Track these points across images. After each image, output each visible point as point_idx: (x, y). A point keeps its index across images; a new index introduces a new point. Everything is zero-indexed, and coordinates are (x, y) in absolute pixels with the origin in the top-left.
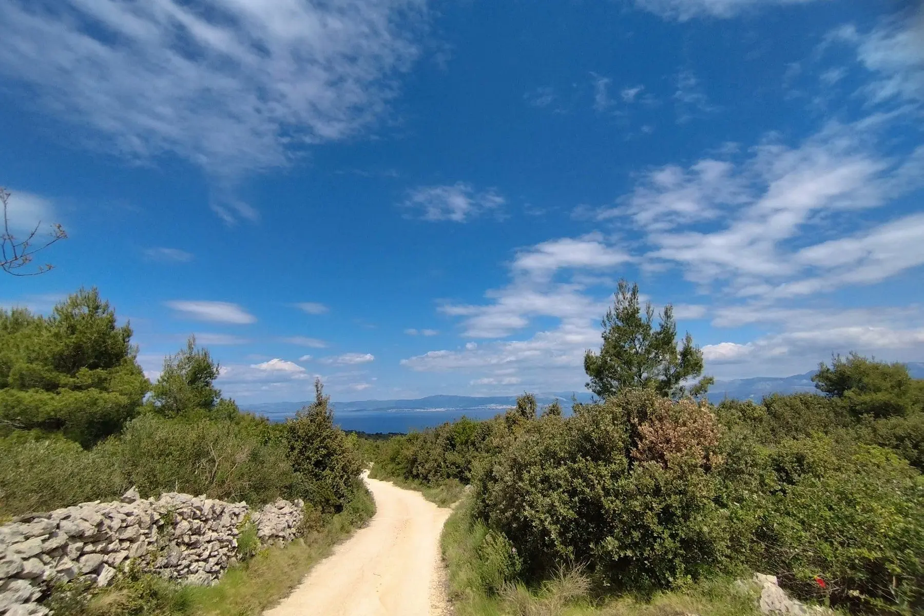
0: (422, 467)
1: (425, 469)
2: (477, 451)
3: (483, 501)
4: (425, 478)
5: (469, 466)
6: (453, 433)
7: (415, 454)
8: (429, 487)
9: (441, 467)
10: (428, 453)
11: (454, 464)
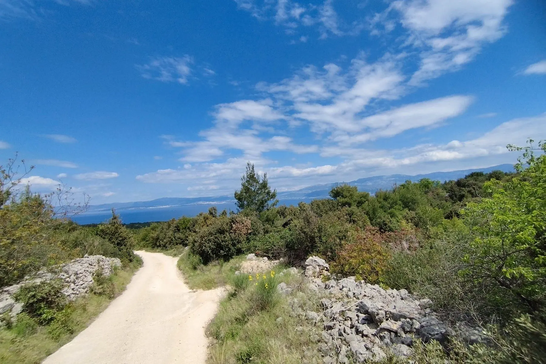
0: (162, 241)
1: (164, 242)
2: (191, 231)
3: (193, 249)
4: (164, 246)
5: (187, 238)
6: (179, 224)
7: (158, 235)
8: (167, 250)
9: (173, 240)
10: (165, 234)
11: (180, 238)
